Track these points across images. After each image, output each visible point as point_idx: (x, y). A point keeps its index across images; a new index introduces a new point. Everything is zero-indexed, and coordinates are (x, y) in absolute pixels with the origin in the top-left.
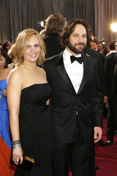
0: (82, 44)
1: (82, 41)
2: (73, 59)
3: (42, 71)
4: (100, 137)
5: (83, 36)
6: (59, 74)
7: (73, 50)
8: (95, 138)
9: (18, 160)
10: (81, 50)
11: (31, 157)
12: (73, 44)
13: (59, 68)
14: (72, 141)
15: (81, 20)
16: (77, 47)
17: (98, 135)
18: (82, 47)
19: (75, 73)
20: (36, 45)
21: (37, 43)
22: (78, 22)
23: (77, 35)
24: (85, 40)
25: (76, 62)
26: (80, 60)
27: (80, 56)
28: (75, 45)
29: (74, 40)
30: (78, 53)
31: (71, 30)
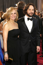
0: (32, 13)
1: (32, 12)
2: (28, 19)
3: (17, 24)
4: (39, 50)
5: (33, 10)
6: (23, 25)
7: (28, 15)
8: (37, 50)
9: (6, 59)
10: (32, 16)
11: (12, 58)
12: (29, 13)
13: (23, 23)
14: (28, 52)
15: (32, 4)
16: (30, 14)
17: (38, 49)
18: (32, 14)
19: (29, 25)
20: (15, 13)
21: (15, 12)
22: (31, 5)
23: (30, 10)
24: (33, 12)
25: (30, 20)
26: (31, 20)
27: (31, 18)
28: (29, 14)
29: (29, 12)
30: (30, 17)
31: (28, 8)
